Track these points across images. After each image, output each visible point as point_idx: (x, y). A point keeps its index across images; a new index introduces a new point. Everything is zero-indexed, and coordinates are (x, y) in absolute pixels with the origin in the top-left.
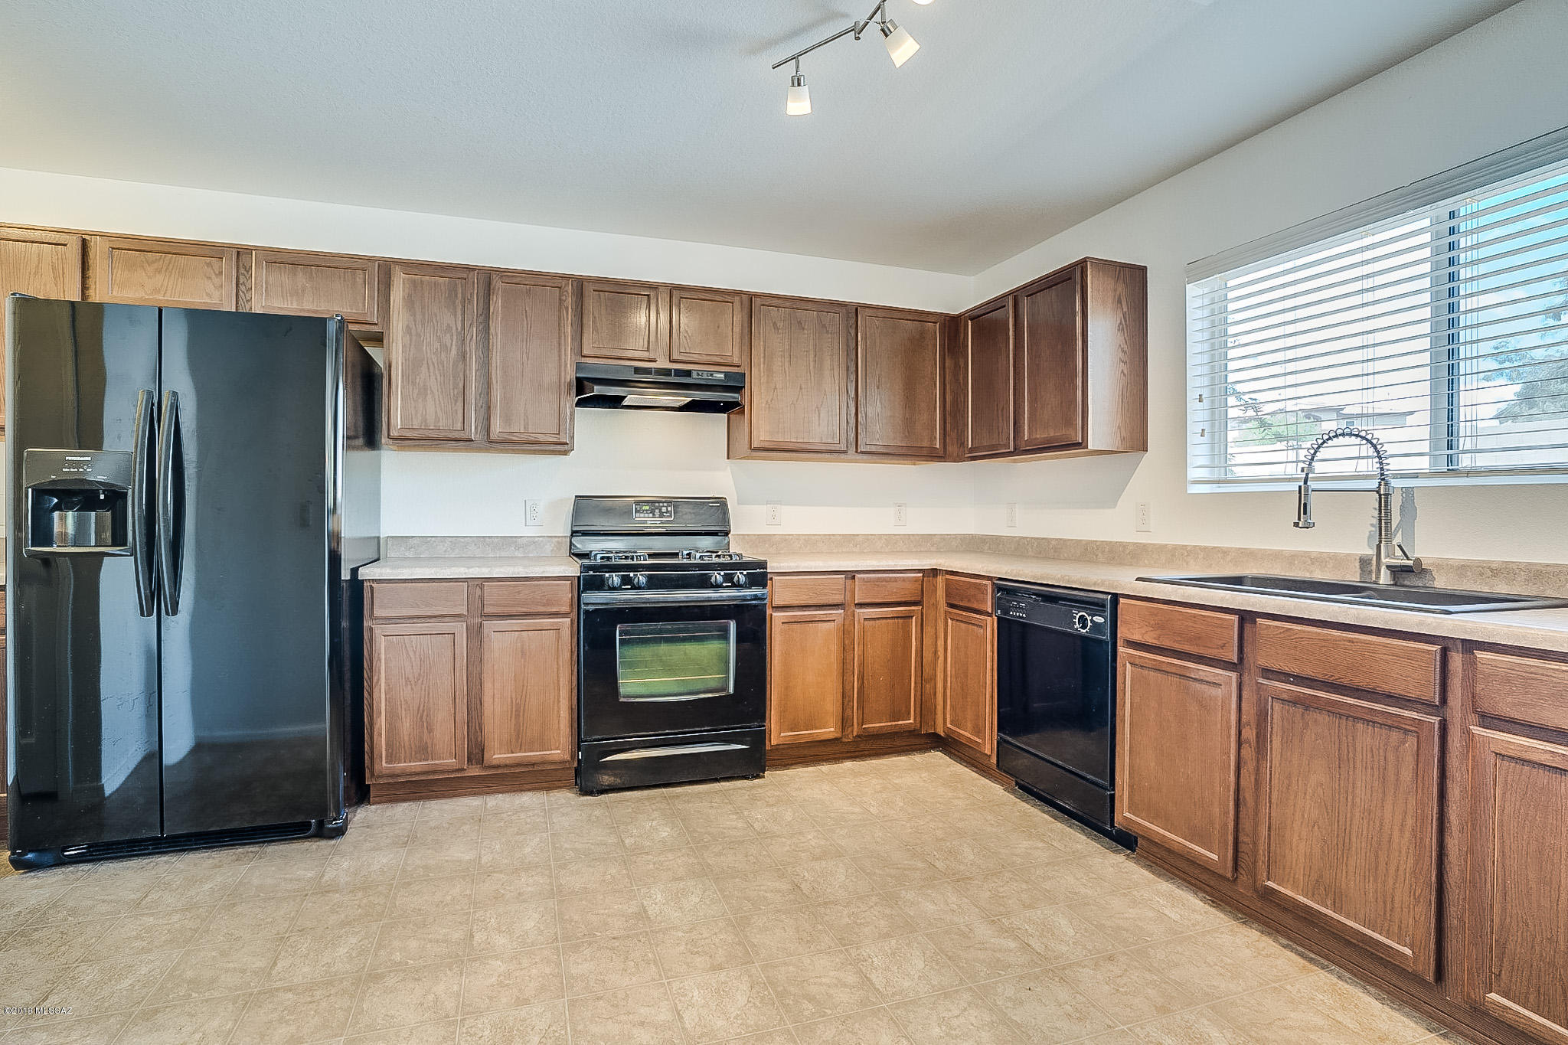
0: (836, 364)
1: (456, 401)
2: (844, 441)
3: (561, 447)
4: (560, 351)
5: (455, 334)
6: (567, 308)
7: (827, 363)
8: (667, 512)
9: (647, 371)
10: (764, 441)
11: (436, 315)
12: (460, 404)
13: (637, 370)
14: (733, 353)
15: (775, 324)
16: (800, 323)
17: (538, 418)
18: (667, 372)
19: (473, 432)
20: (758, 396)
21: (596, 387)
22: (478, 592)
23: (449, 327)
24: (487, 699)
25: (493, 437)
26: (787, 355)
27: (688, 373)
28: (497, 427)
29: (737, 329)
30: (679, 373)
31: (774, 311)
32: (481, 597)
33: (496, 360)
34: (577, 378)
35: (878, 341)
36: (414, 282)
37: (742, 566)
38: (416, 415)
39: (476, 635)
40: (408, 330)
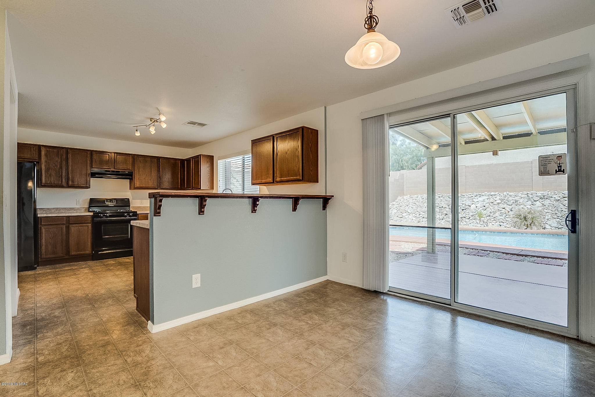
0: (155, 169)
1: (59, 178)
2: (157, 186)
3: (88, 187)
4: (87, 166)
5: (59, 162)
6: (88, 157)
7: (153, 170)
8: (114, 201)
9: (109, 171)
10: (138, 186)
11: (53, 158)
12: (60, 178)
13: (106, 171)
14: (130, 167)
15: (140, 161)
16: (146, 161)
17: (81, 181)
18: (114, 171)
19: (64, 184)
20: (136, 177)
21: (96, 175)
22: (68, 219)
23: (57, 161)
24: (70, 241)
25: (69, 185)
26: (143, 168)
27: (119, 172)
28: (70, 183)
29: (131, 162)
30: (117, 171)
31: (140, 159)
32: (69, 220)
33: (70, 168)
34: (91, 173)
35: (165, 165)
36: (47, 151)
37: (132, 212)
38: (48, 181)
39: (68, 228)
40: (46, 162)
